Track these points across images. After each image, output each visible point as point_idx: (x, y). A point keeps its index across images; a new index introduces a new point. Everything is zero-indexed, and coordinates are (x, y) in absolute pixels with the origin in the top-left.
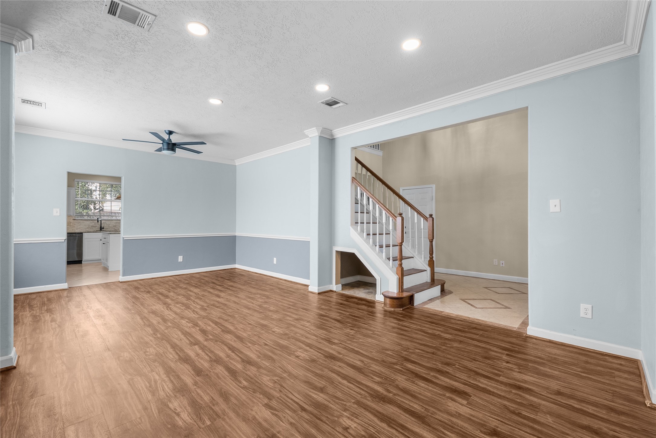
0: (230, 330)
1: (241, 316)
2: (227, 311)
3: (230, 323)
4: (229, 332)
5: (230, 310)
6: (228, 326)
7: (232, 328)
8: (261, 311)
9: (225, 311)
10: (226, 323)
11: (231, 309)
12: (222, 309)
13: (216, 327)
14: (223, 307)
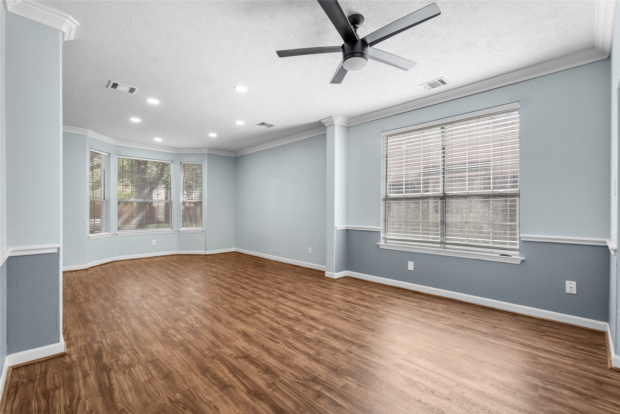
0: (225, 289)
1: (215, 300)
2: (229, 306)
3: (225, 294)
4: (226, 288)
5: (225, 306)
6: (227, 291)
7: (224, 290)
8: (192, 306)
9: (232, 306)
10: (228, 294)
11: (224, 308)
12: (234, 309)
13: (236, 291)
14: (235, 312)
